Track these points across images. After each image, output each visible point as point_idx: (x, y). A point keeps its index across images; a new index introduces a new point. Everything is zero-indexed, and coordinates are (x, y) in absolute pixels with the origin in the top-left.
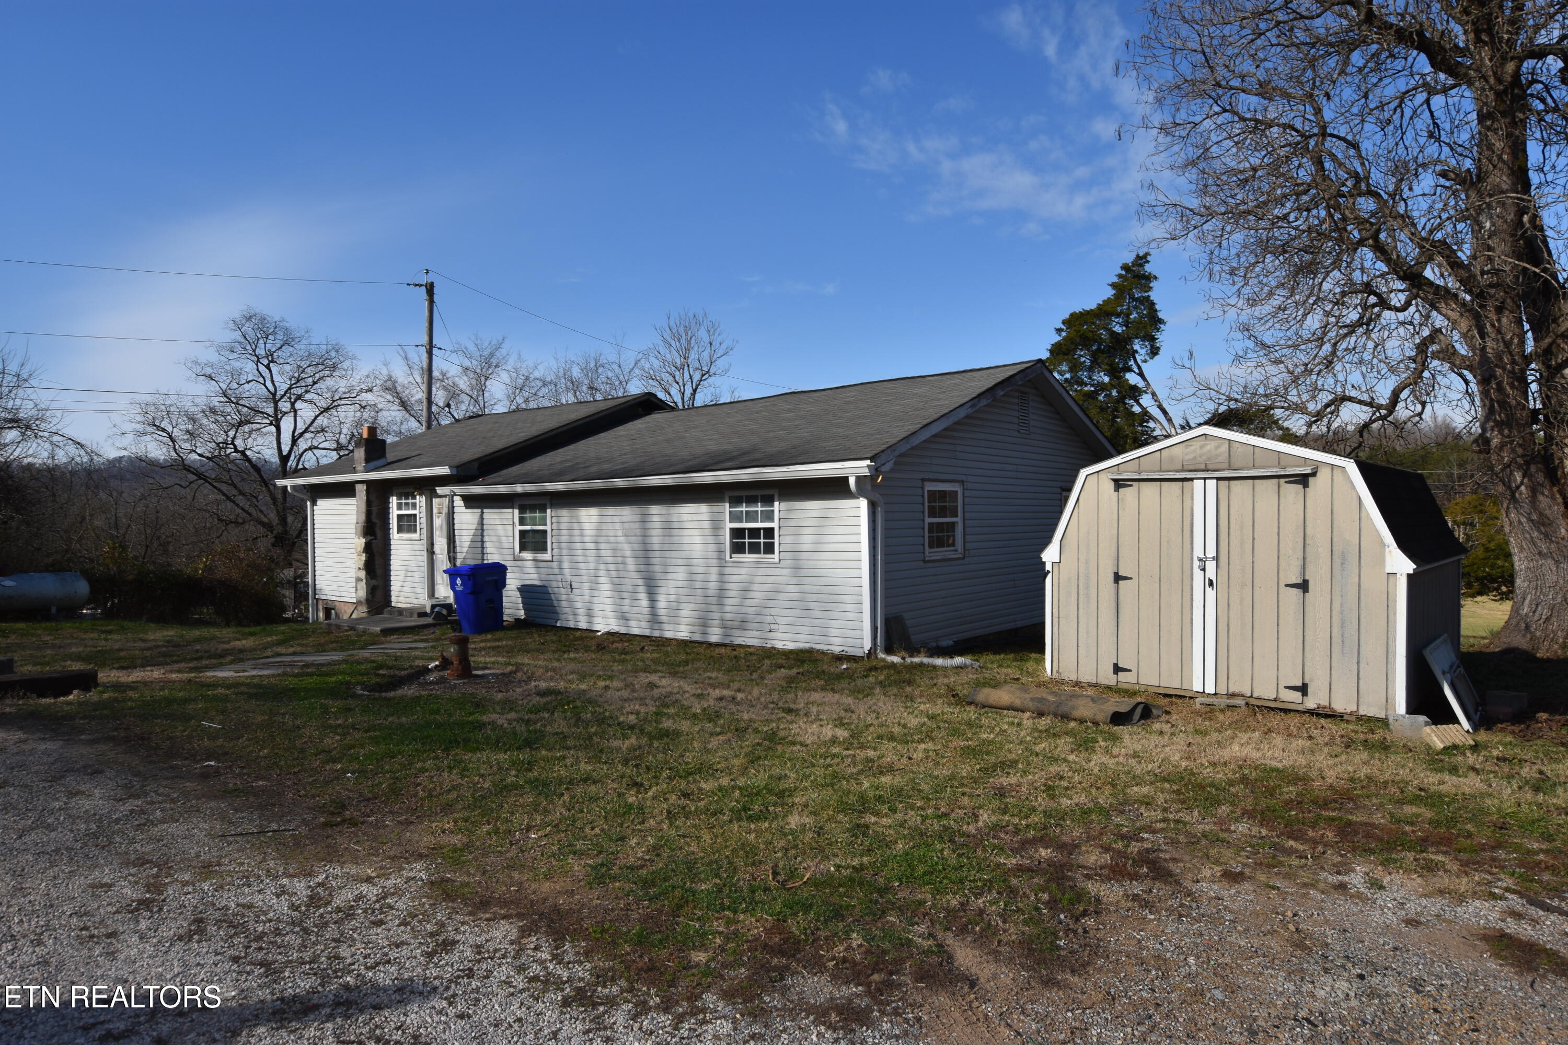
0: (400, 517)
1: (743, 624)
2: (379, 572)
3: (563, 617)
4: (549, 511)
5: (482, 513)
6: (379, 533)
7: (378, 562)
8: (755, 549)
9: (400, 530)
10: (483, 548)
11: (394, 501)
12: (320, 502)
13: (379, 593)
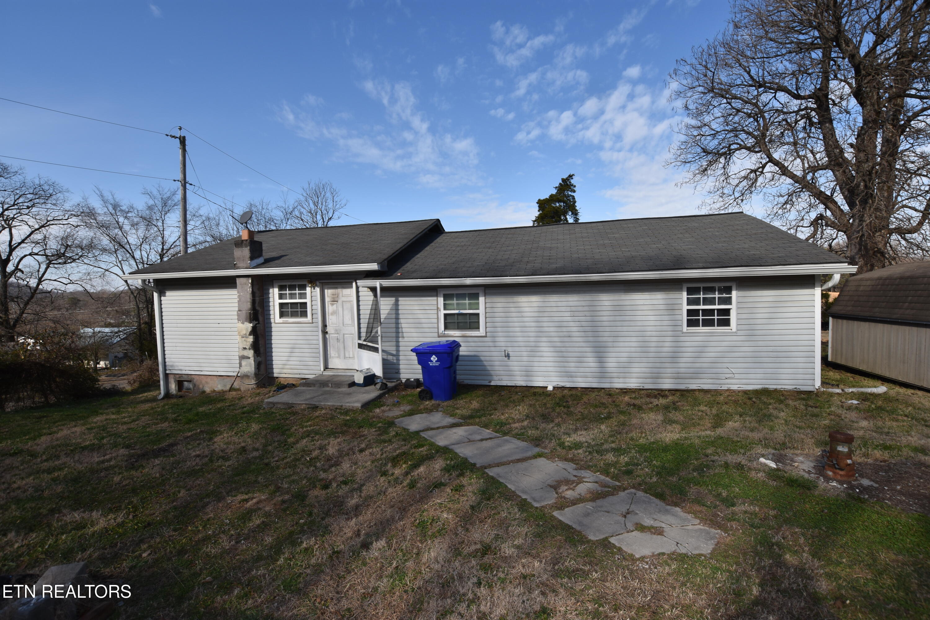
0: (282, 305)
1: (696, 375)
2: (262, 350)
3: (495, 378)
4: (482, 300)
5: (397, 301)
6: (261, 318)
7: (261, 342)
8: (708, 323)
9: (282, 315)
10: (397, 328)
11: (275, 292)
12: (168, 293)
13: (263, 367)
